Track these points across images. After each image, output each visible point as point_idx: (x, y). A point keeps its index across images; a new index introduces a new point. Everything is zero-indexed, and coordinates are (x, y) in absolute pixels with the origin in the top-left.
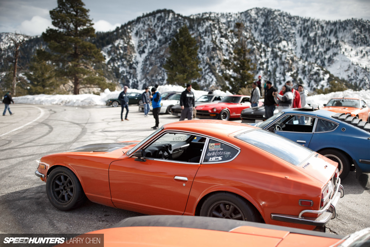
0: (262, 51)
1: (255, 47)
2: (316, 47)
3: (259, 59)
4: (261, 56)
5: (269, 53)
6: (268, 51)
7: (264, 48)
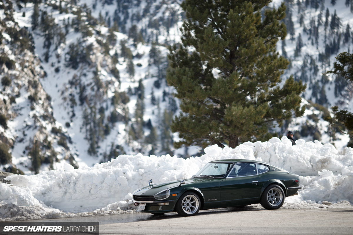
0: (119, 52)
1: (91, 40)
2: (292, 39)
3: (110, 83)
4: (115, 73)
5: (144, 61)
6: (139, 56)
7: (123, 43)
